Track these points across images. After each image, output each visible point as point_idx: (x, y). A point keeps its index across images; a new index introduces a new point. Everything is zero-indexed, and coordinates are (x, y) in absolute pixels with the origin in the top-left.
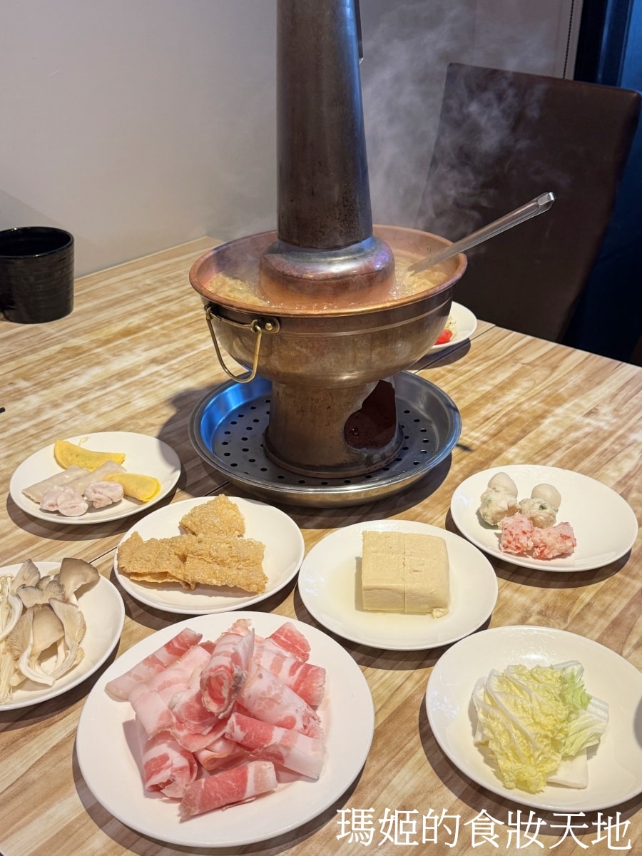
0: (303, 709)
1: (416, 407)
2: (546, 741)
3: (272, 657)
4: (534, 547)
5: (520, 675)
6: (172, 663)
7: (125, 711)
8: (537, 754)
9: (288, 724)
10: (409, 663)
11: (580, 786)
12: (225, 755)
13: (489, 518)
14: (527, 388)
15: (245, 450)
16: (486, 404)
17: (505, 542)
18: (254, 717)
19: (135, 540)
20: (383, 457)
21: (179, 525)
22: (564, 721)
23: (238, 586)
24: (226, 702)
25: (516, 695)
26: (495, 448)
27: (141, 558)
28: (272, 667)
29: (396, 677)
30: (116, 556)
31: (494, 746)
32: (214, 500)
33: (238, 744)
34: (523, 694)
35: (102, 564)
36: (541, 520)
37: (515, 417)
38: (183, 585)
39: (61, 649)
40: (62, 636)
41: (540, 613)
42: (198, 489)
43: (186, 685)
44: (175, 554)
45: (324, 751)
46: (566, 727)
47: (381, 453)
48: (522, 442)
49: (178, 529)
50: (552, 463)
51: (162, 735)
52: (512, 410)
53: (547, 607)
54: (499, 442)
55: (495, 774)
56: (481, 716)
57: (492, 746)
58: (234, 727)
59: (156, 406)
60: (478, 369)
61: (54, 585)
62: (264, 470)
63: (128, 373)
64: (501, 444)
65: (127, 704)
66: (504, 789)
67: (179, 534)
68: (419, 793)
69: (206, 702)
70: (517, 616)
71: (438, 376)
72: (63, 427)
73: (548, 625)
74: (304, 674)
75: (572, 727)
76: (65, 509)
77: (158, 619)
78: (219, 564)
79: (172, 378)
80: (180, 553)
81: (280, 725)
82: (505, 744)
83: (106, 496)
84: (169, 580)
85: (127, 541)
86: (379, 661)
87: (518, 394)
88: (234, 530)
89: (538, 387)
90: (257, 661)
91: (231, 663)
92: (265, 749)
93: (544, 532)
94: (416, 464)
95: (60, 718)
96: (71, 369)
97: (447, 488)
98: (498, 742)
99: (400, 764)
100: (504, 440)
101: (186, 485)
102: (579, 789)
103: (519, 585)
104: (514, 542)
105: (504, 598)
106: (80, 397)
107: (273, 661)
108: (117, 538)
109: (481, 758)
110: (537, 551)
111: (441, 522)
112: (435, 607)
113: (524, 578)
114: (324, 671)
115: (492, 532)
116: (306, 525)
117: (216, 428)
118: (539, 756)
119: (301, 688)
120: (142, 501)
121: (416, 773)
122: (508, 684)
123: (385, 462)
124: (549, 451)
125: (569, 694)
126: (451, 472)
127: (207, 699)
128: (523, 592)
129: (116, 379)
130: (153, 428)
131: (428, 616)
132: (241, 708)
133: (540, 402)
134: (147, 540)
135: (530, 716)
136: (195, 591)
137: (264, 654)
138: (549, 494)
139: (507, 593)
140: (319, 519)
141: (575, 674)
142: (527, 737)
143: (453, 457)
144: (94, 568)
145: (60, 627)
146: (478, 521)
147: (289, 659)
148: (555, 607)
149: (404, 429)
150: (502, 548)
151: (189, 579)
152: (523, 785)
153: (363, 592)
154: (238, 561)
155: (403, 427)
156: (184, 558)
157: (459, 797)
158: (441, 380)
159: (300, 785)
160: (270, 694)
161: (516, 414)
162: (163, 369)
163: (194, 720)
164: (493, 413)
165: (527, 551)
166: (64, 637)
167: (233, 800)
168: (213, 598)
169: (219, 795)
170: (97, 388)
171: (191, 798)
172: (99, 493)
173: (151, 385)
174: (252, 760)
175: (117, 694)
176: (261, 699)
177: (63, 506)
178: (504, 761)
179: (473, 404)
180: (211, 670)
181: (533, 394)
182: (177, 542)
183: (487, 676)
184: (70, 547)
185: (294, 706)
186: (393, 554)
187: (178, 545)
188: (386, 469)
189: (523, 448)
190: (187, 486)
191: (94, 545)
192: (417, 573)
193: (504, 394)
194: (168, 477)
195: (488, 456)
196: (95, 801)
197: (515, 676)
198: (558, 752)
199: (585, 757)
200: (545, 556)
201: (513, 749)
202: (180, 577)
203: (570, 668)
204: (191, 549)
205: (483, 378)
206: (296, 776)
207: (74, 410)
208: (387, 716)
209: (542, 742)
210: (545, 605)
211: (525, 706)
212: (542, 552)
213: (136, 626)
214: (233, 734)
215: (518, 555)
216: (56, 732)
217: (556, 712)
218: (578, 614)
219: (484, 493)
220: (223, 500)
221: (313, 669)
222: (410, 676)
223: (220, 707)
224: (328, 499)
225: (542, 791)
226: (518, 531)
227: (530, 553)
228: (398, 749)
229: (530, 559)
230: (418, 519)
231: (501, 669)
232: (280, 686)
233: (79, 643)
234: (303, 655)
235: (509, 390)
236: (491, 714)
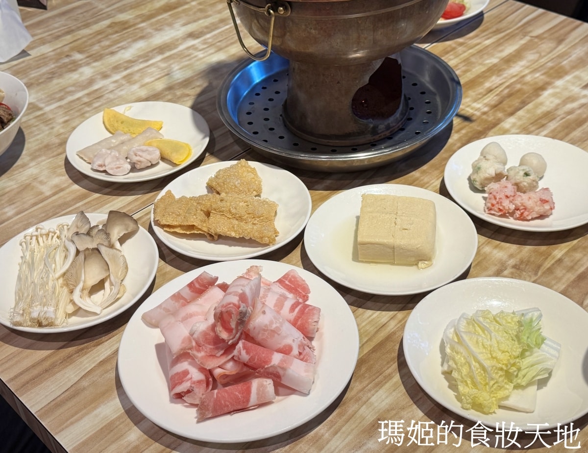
0: (300, 339)
1: (423, 80)
2: (500, 373)
3: (276, 297)
4: (515, 209)
5: (485, 318)
6: (194, 299)
7: (156, 336)
8: (492, 383)
9: (286, 351)
10: (394, 306)
11: (528, 411)
12: (234, 373)
13: (477, 183)
14: (532, 60)
15: (266, 119)
16: (490, 77)
17: (489, 205)
18: (259, 344)
19: (169, 197)
20: (388, 127)
21: (206, 185)
22: (518, 357)
23: (253, 238)
24: (234, 331)
25: (479, 335)
26: (494, 119)
27: (173, 213)
28: (275, 305)
29: (383, 316)
30: (153, 210)
31: (456, 374)
32: (237, 165)
33: (245, 365)
34: (485, 334)
35: (142, 216)
36: (525, 186)
37: (516, 89)
38: (208, 236)
39: (107, 285)
40: (107, 275)
41: (514, 267)
42: (224, 154)
43: (204, 317)
44: (201, 210)
45: (315, 372)
46: (519, 362)
47: (386, 123)
48: (520, 113)
49: (205, 188)
50: (545, 133)
51: (184, 355)
52: (514, 82)
53: (522, 262)
54: (498, 112)
55: (457, 397)
56: (448, 350)
57: (455, 374)
58: (241, 350)
59: (192, 77)
60: (488, 42)
61: (102, 233)
62: (281, 137)
63: (168, 46)
64: (500, 115)
65: (158, 331)
66: (462, 409)
67: (207, 193)
68: (392, 409)
69: (218, 331)
70: (494, 269)
71: (449, 49)
72: (111, 96)
73: (519, 277)
74: (302, 312)
75: (524, 363)
76: (112, 169)
77: (187, 263)
78: (237, 220)
79: (206, 52)
80: (205, 210)
81: (279, 351)
82: (465, 373)
83: (145, 158)
84: (196, 232)
85: (162, 198)
86: (369, 303)
87: (522, 66)
88: (252, 190)
89: (543, 60)
90: (263, 300)
91: (239, 301)
92: (266, 369)
93: (524, 197)
94: (417, 133)
95: (106, 339)
96: (119, 43)
97: (445, 156)
98: (459, 371)
99: (379, 385)
100: (504, 111)
101: (213, 150)
102: (527, 412)
103: (499, 242)
104: (497, 205)
105: (484, 253)
106: (126, 69)
107: (277, 300)
108: (155, 195)
109: (446, 384)
110: (518, 213)
111: (436, 186)
112: (421, 260)
113: (504, 236)
114: (320, 310)
115: (480, 195)
116: (316, 187)
117: (241, 99)
118: (494, 384)
119: (299, 323)
120: (175, 164)
121: (391, 393)
122: (473, 325)
123: (389, 131)
124: (544, 122)
125: (525, 335)
126: (450, 141)
127: (219, 329)
128: (501, 248)
129: (157, 53)
130: (188, 98)
131: (415, 267)
132: (247, 336)
133: (543, 74)
134: (178, 198)
135: (489, 352)
136: (218, 241)
137: (270, 295)
138: (535, 162)
139: (487, 249)
140: (328, 182)
141: (534, 319)
142: (484, 369)
143: (454, 126)
144: (134, 220)
145: (107, 268)
146: (468, 185)
147: (291, 298)
148: (528, 261)
149: (410, 101)
150: (487, 210)
151: (212, 231)
152: (478, 407)
153: (358, 246)
154: (254, 218)
155: (410, 99)
156: (208, 214)
157: (425, 414)
158: (451, 53)
159: (294, 398)
160: (272, 327)
161: (518, 86)
162: (199, 43)
163: (209, 345)
164: (495, 86)
165: (509, 213)
166: (109, 275)
167: (240, 407)
168: (233, 247)
169: (228, 403)
170: (141, 60)
171: (205, 404)
172: (139, 156)
173: (188, 58)
174: (257, 377)
175: (151, 322)
176: (264, 330)
177: (110, 166)
178: (464, 387)
179: (479, 76)
180: (223, 306)
181: (537, 67)
182: (203, 200)
183: (458, 318)
184: (116, 201)
185: (292, 337)
186: (386, 214)
187: (204, 202)
188: (390, 138)
189: (520, 119)
190: (215, 150)
191: (136, 200)
192: (406, 231)
193: (509, 67)
194: (198, 143)
195: (486, 126)
196: (132, 405)
197: (481, 319)
198: (511, 382)
199: (535, 387)
200: (524, 217)
201: (472, 378)
202: (205, 229)
203: (530, 314)
204: (214, 206)
205: (492, 51)
206: (292, 391)
207: (121, 81)
208: (371, 348)
209: (497, 373)
210: (520, 260)
211: (485, 344)
212: (522, 214)
213: (169, 268)
214: (240, 357)
215: (501, 216)
216: (103, 350)
217: (511, 349)
218: (549, 269)
219: (476, 161)
220: (243, 164)
221: (310, 308)
222: (394, 316)
223: (230, 335)
224: (336, 165)
225: (494, 412)
226: (502, 196)
227: (512, 214)
228: (378, 374)
229: (511, 220)
230: (415, 183)
231: (470, 313)
232: (281, 321)
233: (122, 281)
234: (304, 296)
235: (515, 62)
236: (456, 349)
